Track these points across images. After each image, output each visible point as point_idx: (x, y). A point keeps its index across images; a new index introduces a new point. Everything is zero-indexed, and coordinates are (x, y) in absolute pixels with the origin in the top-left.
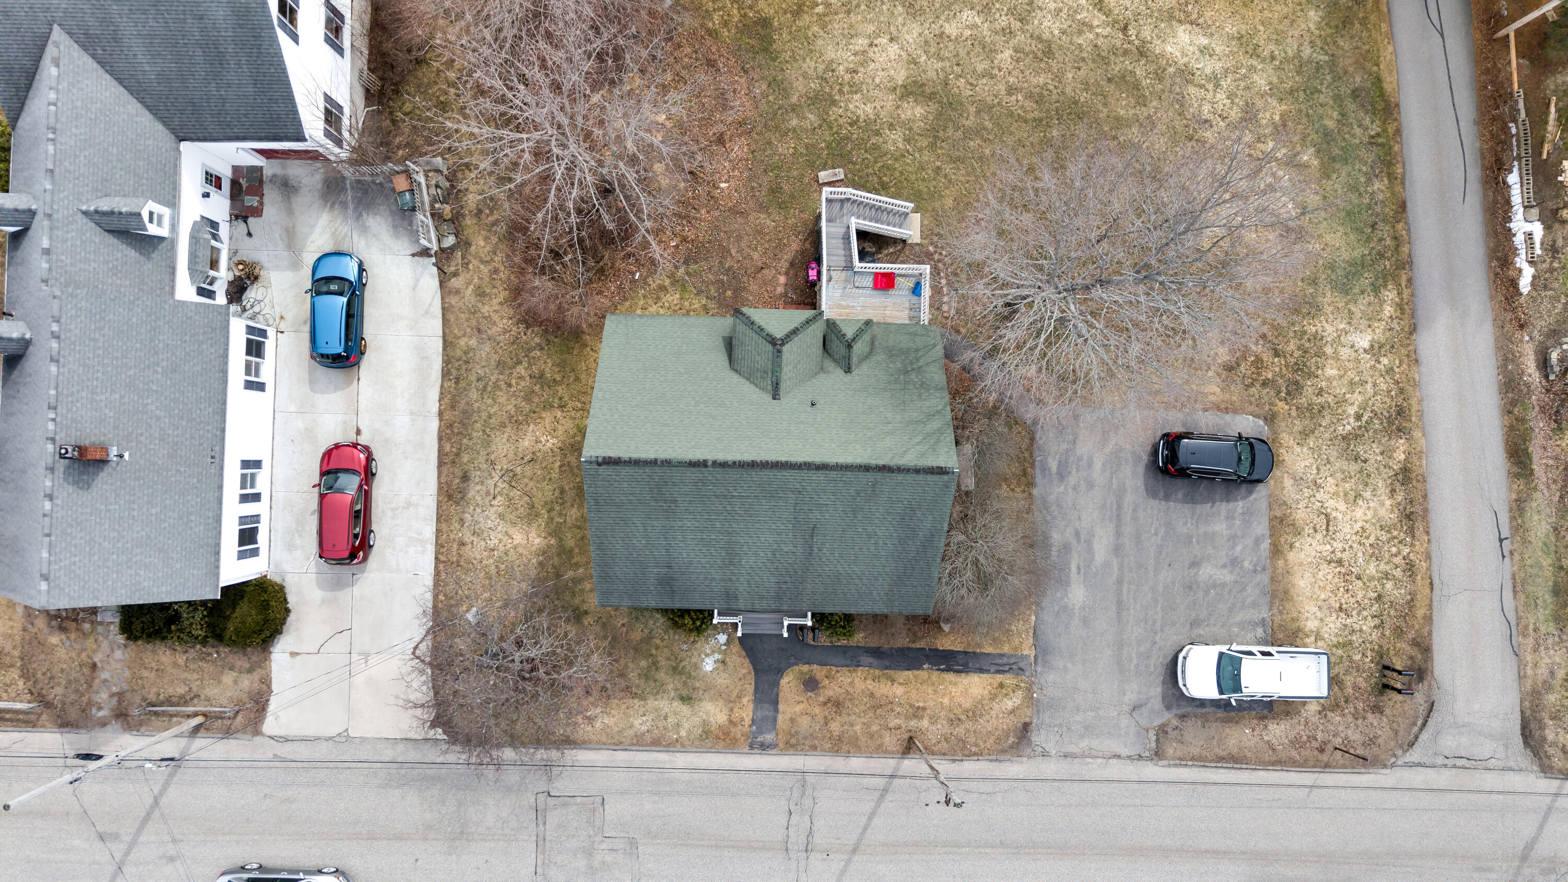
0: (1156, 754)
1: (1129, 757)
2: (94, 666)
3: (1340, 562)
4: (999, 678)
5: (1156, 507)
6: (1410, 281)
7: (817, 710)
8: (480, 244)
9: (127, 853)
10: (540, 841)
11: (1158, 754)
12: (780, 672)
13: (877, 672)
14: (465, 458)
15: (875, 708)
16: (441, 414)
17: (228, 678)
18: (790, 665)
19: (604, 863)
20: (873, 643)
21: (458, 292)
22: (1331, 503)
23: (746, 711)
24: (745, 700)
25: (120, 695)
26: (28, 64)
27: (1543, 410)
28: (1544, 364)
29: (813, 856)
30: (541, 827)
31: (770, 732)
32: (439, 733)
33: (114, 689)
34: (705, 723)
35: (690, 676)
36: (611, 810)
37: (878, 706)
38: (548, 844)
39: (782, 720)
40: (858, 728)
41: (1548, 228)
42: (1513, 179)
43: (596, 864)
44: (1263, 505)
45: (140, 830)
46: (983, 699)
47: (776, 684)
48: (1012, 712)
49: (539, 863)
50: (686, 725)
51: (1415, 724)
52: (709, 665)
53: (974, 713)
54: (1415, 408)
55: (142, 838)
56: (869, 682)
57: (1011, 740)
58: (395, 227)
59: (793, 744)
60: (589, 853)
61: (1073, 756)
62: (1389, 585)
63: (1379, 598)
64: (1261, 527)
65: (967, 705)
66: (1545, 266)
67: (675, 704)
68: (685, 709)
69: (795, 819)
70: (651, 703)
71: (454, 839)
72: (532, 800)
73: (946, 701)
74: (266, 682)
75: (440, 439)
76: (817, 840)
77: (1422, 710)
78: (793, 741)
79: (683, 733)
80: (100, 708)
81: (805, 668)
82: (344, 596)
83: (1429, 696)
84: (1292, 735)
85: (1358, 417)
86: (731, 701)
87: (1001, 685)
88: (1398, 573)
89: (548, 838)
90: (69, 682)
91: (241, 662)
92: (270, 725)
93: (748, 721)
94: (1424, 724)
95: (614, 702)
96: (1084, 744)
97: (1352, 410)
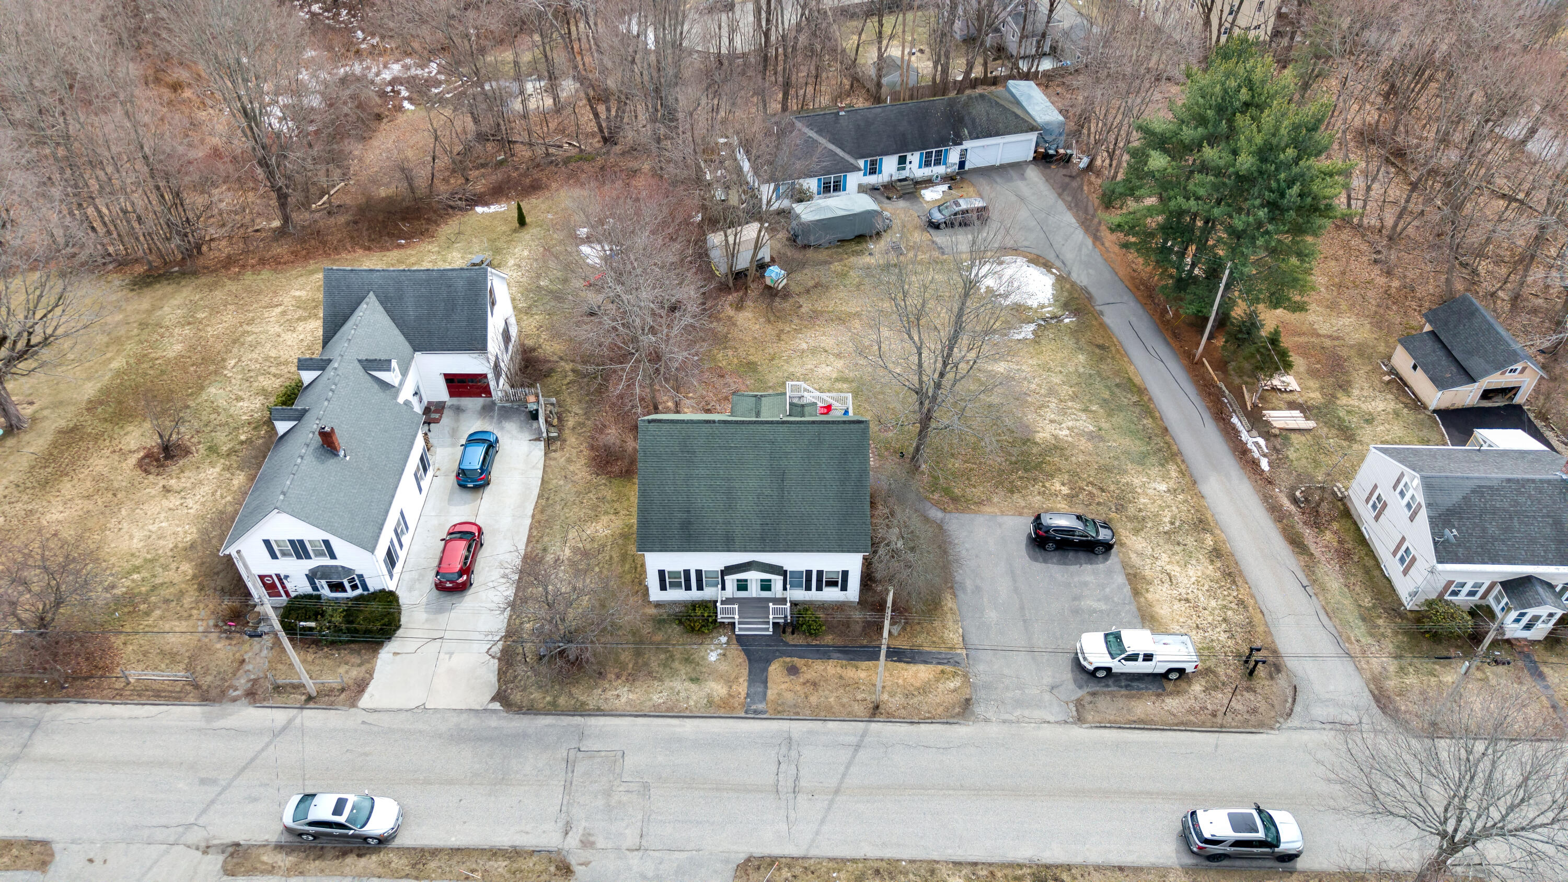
0: (1079, 719)
1: (1057, 722)
2: (244, 661)
3: (1187, 600)
4: (940, 667)
5: (1038, 566)
6: (1183, 461)
7: (798, 688)
8: (572, 440)
9: (220, 794)
10: (567, 787)
11: (1080, 720)
12: (768, 662)
13: (844, 662)
14: (546, 539)
15: (845, 686)
16: (533, 516)
17: (342, 670)
18: (776, 658)
19: (620, 802)
20: (839, 642)
21: (555, 459)
22: (1168, 568)
23: (742, 688)
24: (741, 680)
25: (255, 681)
26: (348, 311)
27: (1305, 523)
28: (1295, 501)
29: (800, 797)
30: (570, 775)
31: (761, 702)
32: (497, 706)
33: (252, 677)
34: (709, 696)
35: (698, 664)
36: (630, 761)
37: (845, 684)
38: (574, 788)
39: (771, 693)
40: (832, 700)
41: (1267, 440)
42: (1235, 420)
43: (613, 802)
44: (1118, 567)
45: (235, 777)
46: (929, 680)
47: (765, 670)
48: (955, 690)
49: (565, 802)
50: (694, 698)
51: (1286, 701)
52: (713, 657)
53: (924, 690)
54: (1210, 519)
55: (235, 783)
56: (838, 669)
57: (957, 710)
58: (521, 427)
59: (780, 712)
60: (608, 793)
61: (1011, 722)
62: (1230, 613)
63: (1225, 620)
64: (1120, 579)
65: (918, 685)
66: (1274, 457)
67: (686, 684)
68: (693, 687)
69: (783, 767)
70: (668, 683)
71: (495, 785)
72: (565, 754)
73: (900, 682)
74: (371, 673)
75: (531, 529)
76: (803, 783)
77: (1289, 692)
78: (780, 708)
79: (692, 703)
80: (236, 690)
81: (788, 659)
82: (443, 618)
83: (1290, 682)
84: (1187, 706)
85: (1172, 523)
86: (730, 682)
87: (943, 672)
88: (1233, 606)
89: (574, 783)
90: (219, 673)
91: (356, 660)
92: (366, 701)
93: (743, 695)
94: (1294, 700)
95: (637, 684)
96: (1018, 713)
97: (1167, 520)
